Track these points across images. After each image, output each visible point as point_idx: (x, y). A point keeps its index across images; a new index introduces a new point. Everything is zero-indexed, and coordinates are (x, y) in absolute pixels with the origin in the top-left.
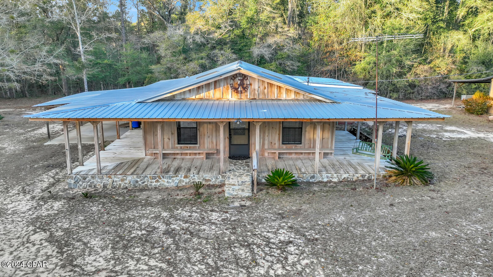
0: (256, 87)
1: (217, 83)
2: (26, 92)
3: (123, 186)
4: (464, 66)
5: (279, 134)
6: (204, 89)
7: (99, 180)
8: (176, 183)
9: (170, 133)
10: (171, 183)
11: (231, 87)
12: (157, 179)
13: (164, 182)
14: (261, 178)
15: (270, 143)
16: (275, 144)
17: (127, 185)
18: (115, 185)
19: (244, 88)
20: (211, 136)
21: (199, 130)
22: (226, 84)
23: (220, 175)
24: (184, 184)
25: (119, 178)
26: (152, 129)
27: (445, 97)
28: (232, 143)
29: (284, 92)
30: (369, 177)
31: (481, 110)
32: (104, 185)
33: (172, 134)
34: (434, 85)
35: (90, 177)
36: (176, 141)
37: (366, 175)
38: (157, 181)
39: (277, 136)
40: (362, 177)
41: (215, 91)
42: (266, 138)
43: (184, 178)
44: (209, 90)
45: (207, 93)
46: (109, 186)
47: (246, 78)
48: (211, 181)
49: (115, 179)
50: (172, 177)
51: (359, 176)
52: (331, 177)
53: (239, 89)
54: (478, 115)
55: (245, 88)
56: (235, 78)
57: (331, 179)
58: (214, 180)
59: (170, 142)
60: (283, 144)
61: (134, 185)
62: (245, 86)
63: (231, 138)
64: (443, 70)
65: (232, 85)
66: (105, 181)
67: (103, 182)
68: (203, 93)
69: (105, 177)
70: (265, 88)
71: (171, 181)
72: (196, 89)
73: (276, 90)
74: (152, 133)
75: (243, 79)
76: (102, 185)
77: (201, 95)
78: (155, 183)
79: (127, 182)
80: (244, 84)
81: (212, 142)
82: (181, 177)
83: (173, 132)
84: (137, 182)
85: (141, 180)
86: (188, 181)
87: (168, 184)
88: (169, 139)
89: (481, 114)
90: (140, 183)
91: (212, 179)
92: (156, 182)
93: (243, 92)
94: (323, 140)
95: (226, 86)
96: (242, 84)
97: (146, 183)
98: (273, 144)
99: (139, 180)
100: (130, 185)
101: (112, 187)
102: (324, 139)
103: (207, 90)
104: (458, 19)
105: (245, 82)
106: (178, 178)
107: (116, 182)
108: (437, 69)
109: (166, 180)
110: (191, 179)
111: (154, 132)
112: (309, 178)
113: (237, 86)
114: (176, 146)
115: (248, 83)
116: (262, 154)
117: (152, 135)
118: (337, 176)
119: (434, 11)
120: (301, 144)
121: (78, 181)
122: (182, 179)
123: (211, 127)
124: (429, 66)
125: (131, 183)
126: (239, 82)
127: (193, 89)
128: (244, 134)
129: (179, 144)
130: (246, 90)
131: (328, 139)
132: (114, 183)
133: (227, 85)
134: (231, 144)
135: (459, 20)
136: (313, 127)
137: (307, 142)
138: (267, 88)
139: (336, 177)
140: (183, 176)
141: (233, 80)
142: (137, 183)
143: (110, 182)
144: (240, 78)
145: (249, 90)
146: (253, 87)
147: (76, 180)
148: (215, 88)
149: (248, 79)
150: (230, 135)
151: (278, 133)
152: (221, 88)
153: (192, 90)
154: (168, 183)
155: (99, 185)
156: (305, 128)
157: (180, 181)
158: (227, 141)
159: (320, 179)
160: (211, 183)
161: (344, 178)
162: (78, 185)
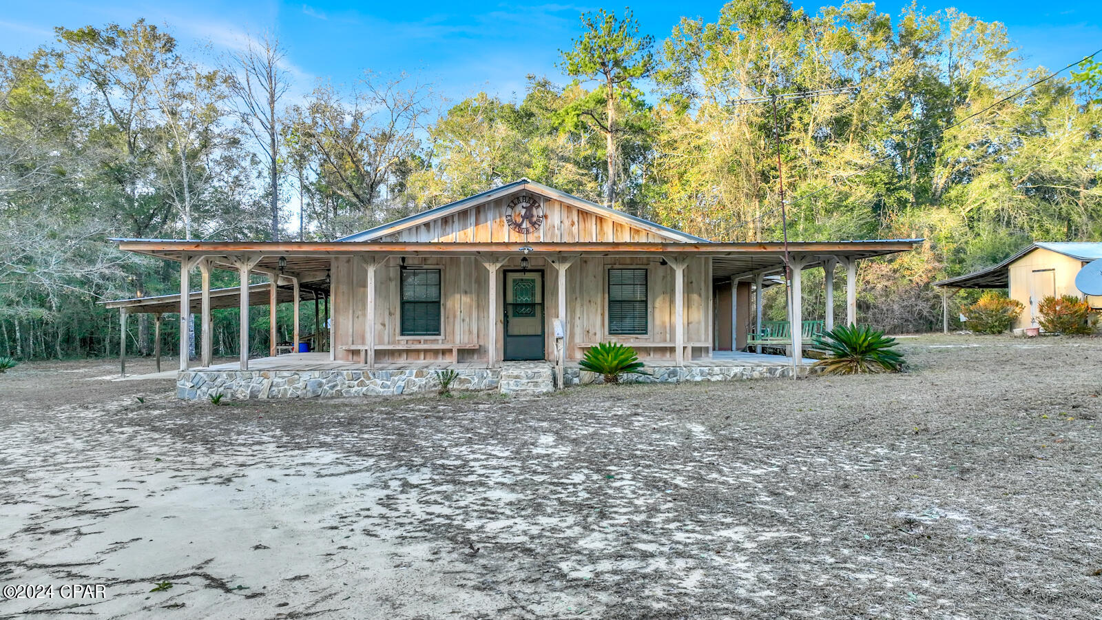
0: (557, 222)
1: (482, 209)
2: (58, 348)
3: (291, 394)
4: (958, 266)
5: (603, 315)
6: (456, 225)
7: (243, 383)
8: (400, 386)
9: (387, 313)
10: (389, 388)
11: (508, 221)
12: (362, 379)
13: (376, 385)
14: (570, 376)
15: (585, 333)
16: (595, 334)
17: (299, 393)
18: (274, 393)
19: (533, 224)
20: (467, 320)
21: (445, 306)
22: (498, 216)
23: (488, 371)
24: (415, 389)
25: (283, 377)
26: (351, 304)
27: (931, 329)
28: (510, 332)
29: (608, 228)
30: (783, 372)
31: (997, 324)
32: (251, 392)
33: (390, 314)
34: (905, 303)
35: (225, 375)
36: (398, 330)
37: (777, 369)
38: (362, 384)
39: (599, 318)
40: (770, 373)
41: (477, 230)
42: (578, 322)
43: (417, 376)
44: (465, 227)
45: (462, 232)
46: (263, 394)
47: (537, 205)
48: (471, 383)
49: (277, 380)
50: (392, 375)
51: (765, 370)
52: (709, 374)
53: (524, 226)
54: (993, 333)
55: (535, 223)
56: (515, 205)
57: (709, 377)
58: (476, 380)
59: (386, 332)
60: (610, 334)
61: (314, 392)
62: (535, 219)
63: (508, 322)
64: (920, 275)
65: (509, 218)
66: (255, 385)
67: (252, 385)
68: (454, 233)
69: (255, 375)
70: (573, 224)
71: (389, 383)
72: (440, 222)
73: (594, 227)
74: (351, 312)
75: (532, 206)
76: (249, 392)
77: (450, 236)
78: (356, 388)
79: (301, 384)
80: (532, 216)
81: (470, 332)
82: (411, 374)
83: (392, 311)
84: (320, 385)
85: (329, 382)
86: (424, 383)
87: (382, 390)
88: (384, 325)
89: (1000, 332)
90: (326, 387)
91: (473, 379)
92: (358, 386)
93: (531, 230)
94: (690, 325)
95: (498, 220)
96: (528, 216)
97: (339, 388)
98: (590, 334)
99: (324, 381)
100: (305, 391)
101: (268, 397)
102: (691, 323)
103: (461, 228)
104: (936, 191)
105: (535, 212)
106: (404, 377)
107: (278, 385)
108: (906, 273)
109: (379, 382)
110: (431, 380)
111: (353, 312)
112: (666, 375)
113: (519, 220)
114: (397, 339)
115: (541, 214)
116: (570, 355)
117: (351, 316)
118: (721, 370)
119: (887, 171)
120: (646, 333)
121: (201, 383)
122: (413, 378)
123: (468, 300)
124: (891, 266)
125: (308, 388)
126: (523, 212)
127: (435, 221)
128: (534, 315)
129: (402, 334)
130: (537, 226)
131: (699, 323)
132: (273, 389)
133: (500, 217)
134: (507, 334)
135: (938, 194)
136: (668, 299)
137: (657, 329)
138: (576, 223)
139: (719, 372)
140: (415, 372)
141: (512, 208)
142: (320, 387)
143: (266, 385)
144: (524, 204)
145: (542, 227)
146: (549, 220)
147: (196, 380)
148: (477, 224)
149: (539, 205)
150: (506, 316)
151: (599, 311)
152: (489, 222)
153: (432, 225)
154: (384, 387)
155: (243, 392)
156: (654, 303)
157: (408, 382)
158: (501, 326)
159: (688, 378)
160: (471, 387)
161: (735, 375)
162: (199, 392)
